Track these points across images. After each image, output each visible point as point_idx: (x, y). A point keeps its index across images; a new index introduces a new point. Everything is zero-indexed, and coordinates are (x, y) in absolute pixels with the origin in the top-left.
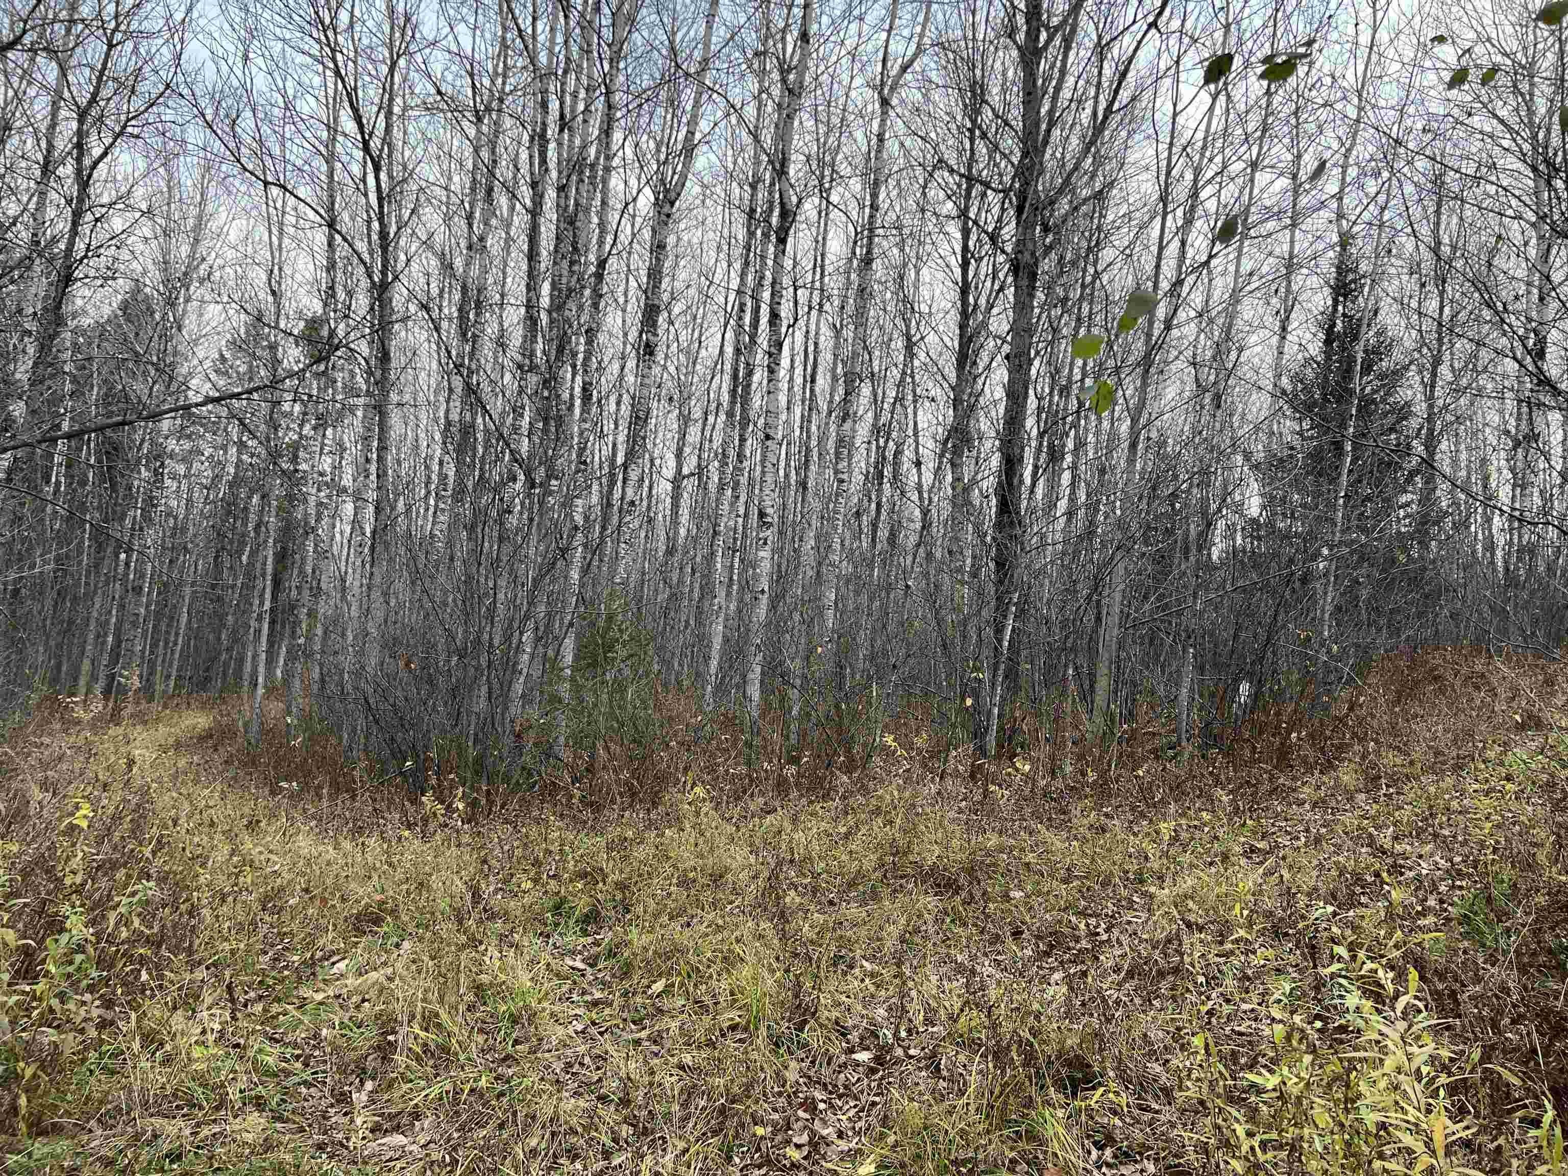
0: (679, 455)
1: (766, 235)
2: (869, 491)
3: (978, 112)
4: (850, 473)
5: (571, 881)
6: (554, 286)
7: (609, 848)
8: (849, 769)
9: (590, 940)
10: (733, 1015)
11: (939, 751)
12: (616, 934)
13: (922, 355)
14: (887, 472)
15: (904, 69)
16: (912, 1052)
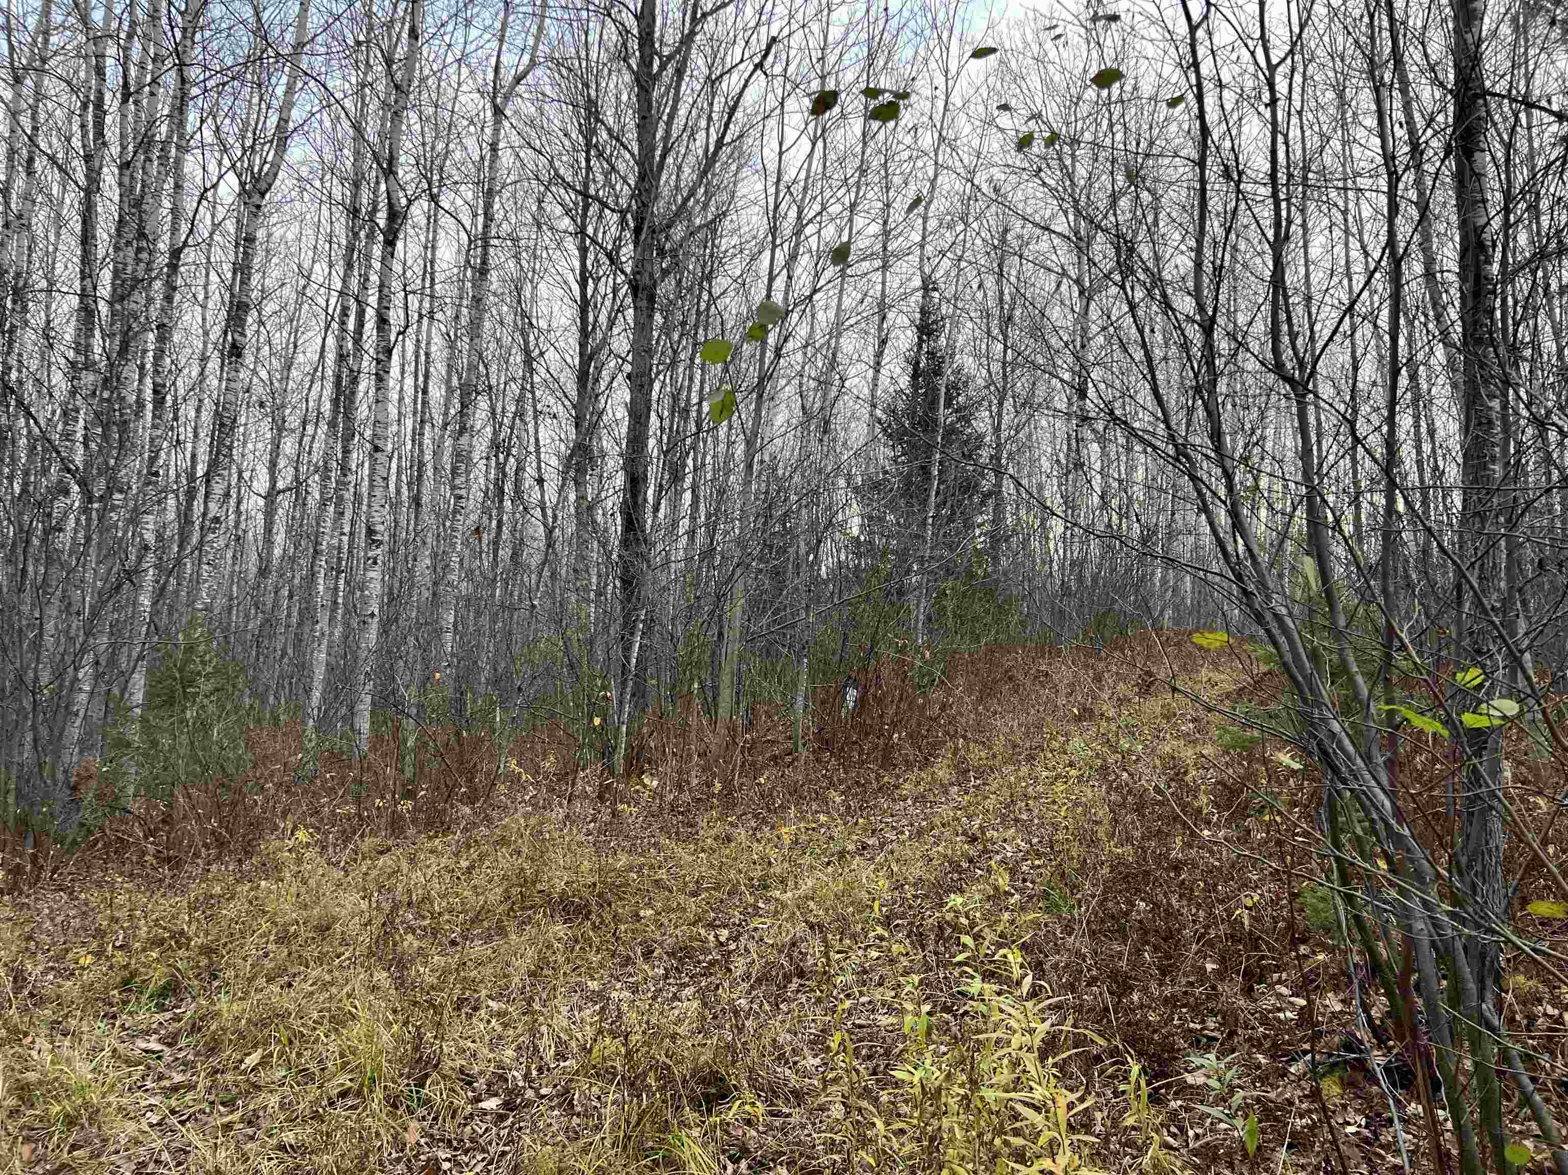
0: (273, 466)
1: (371, 236)
2: (489, 509)
3: (594, 132)
4: (469, 489)
5: (144, 950)
6: (116, 274)
7: (192, 908)
8: (471, 799)
9: (168, 1015)
10: (344, 1080)
11: (566, 774)
12: (200, 1007)
13: (542, 371)
14: (508, 487)
15: (518, 80)
16: (543, 1091)
